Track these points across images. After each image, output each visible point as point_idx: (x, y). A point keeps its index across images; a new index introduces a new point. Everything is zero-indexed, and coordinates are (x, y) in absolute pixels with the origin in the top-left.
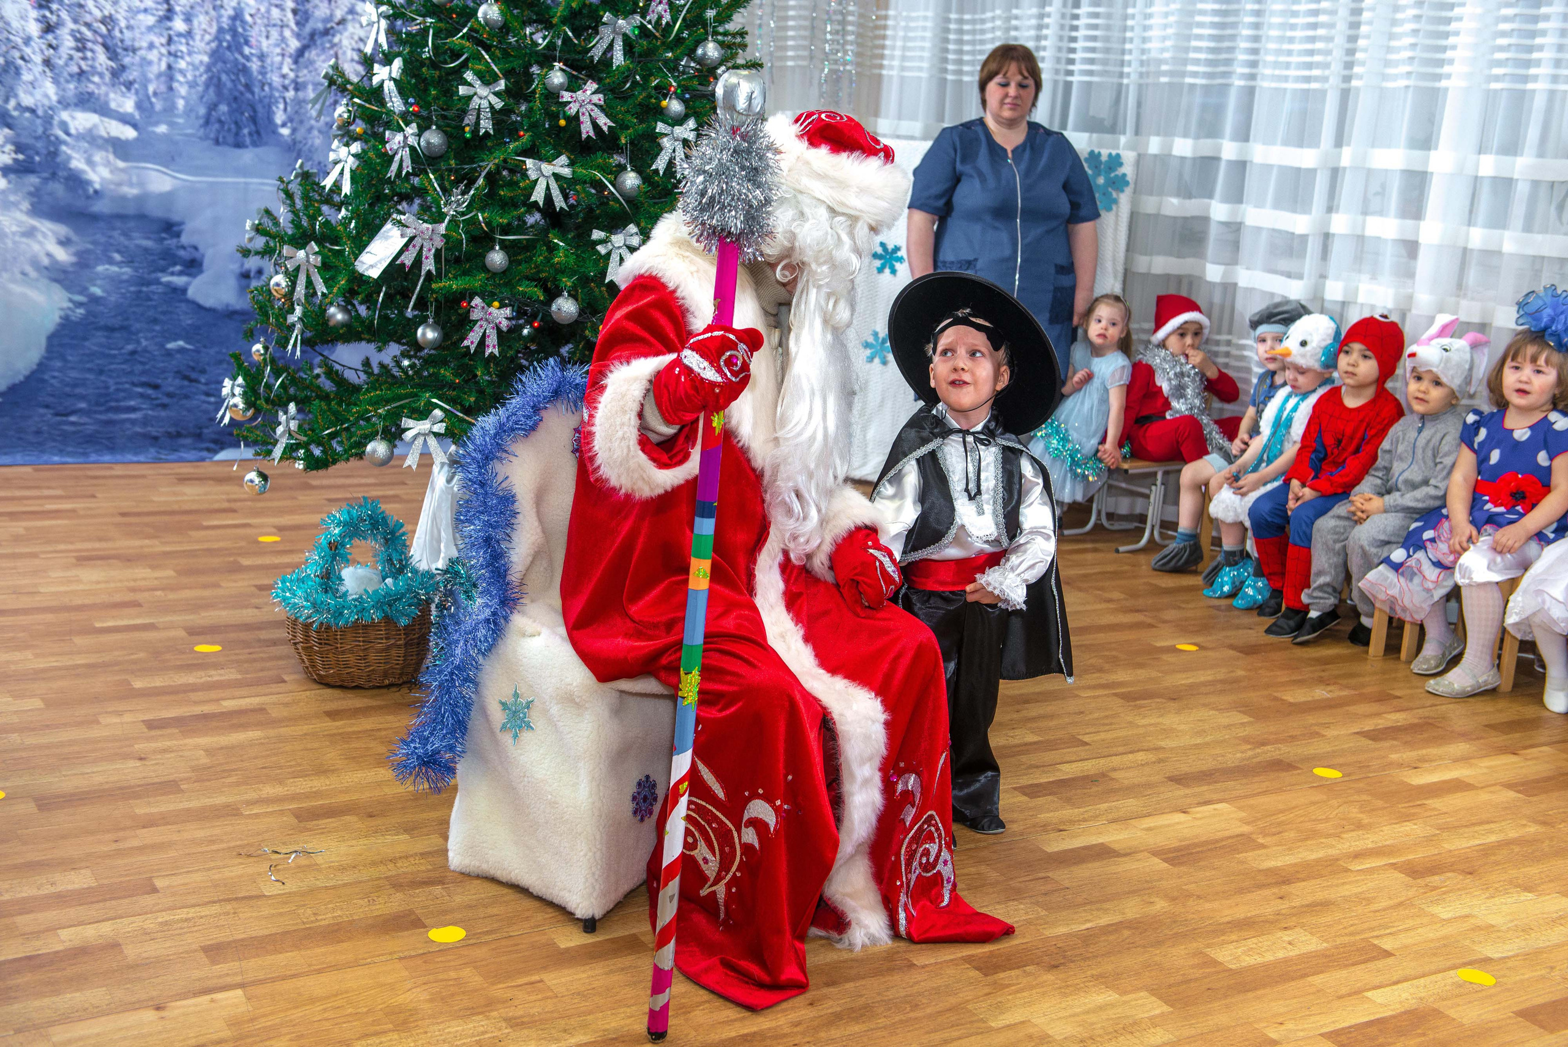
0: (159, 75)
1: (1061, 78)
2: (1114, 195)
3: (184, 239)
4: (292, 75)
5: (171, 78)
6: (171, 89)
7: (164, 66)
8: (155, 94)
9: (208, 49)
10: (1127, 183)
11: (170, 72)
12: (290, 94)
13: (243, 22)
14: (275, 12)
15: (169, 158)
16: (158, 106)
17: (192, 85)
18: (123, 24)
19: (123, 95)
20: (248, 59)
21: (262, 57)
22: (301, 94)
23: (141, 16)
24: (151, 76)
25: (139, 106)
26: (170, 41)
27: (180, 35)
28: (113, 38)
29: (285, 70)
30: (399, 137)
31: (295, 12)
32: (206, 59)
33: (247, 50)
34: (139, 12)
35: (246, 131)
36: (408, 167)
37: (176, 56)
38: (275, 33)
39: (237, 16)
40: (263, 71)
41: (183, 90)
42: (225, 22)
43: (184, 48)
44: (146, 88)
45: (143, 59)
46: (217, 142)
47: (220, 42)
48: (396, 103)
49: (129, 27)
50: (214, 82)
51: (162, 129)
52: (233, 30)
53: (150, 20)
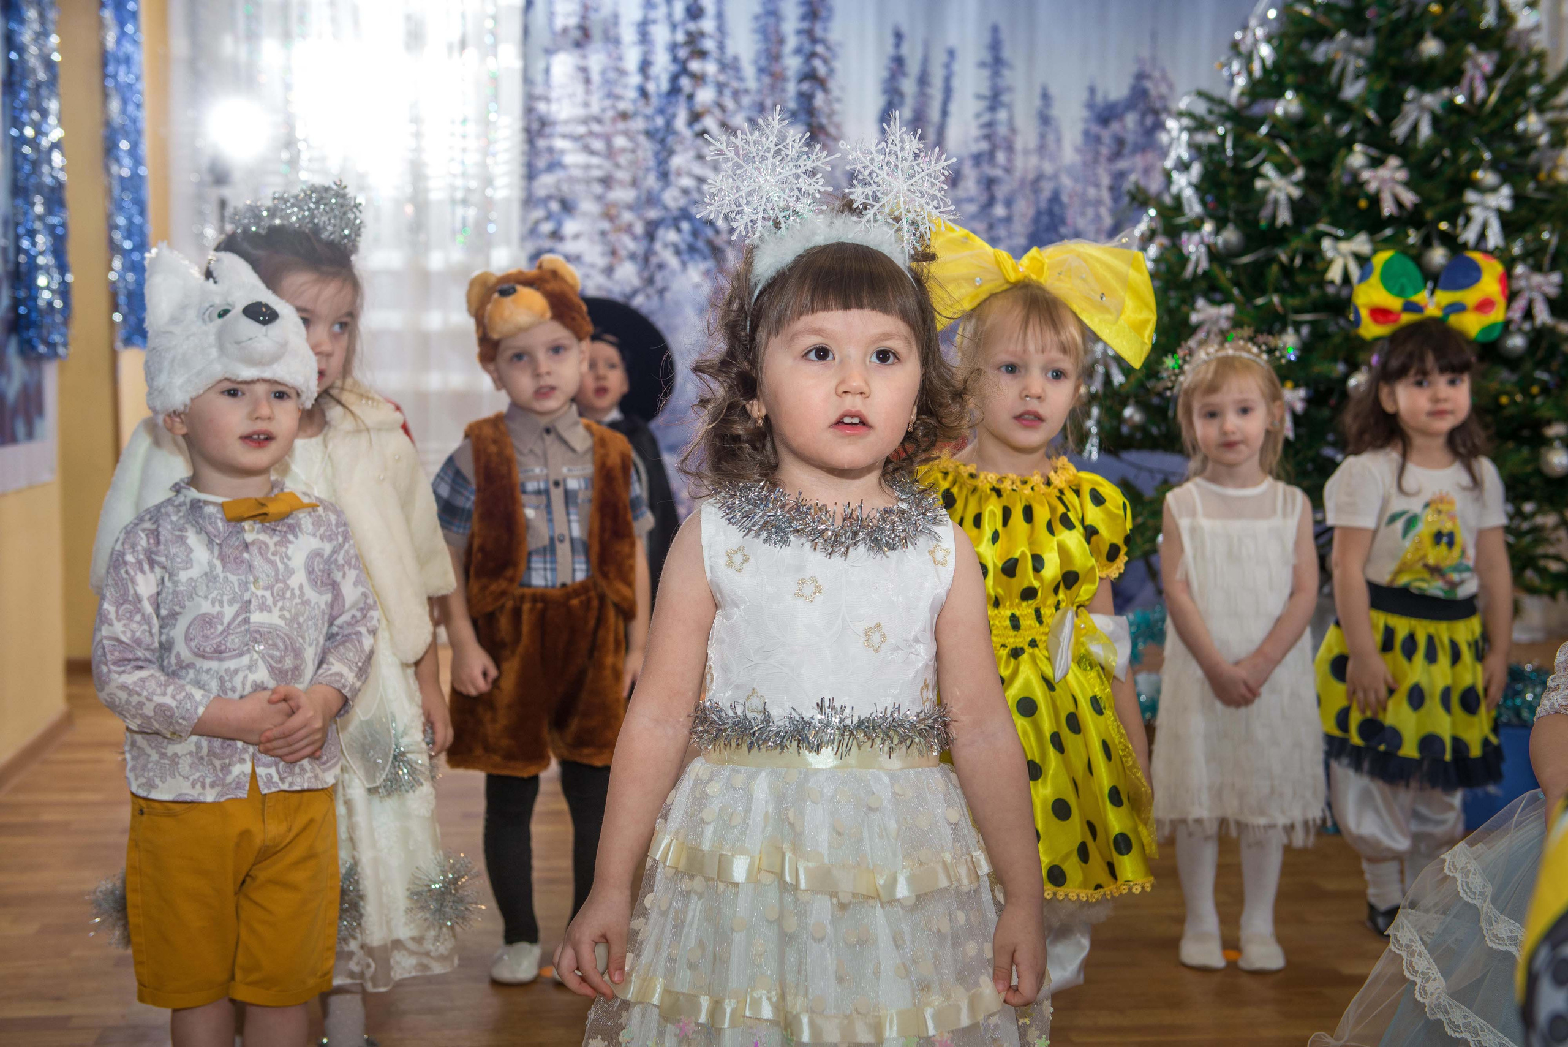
14: (1092, 192)
30: (1196, 237)
31: (1110, 189)
36: (1204, 265)
38: (1090, 212)
39: (1055, 198)
42: (1043, 205)
48: (1194, 208)
52: (1050, 212)
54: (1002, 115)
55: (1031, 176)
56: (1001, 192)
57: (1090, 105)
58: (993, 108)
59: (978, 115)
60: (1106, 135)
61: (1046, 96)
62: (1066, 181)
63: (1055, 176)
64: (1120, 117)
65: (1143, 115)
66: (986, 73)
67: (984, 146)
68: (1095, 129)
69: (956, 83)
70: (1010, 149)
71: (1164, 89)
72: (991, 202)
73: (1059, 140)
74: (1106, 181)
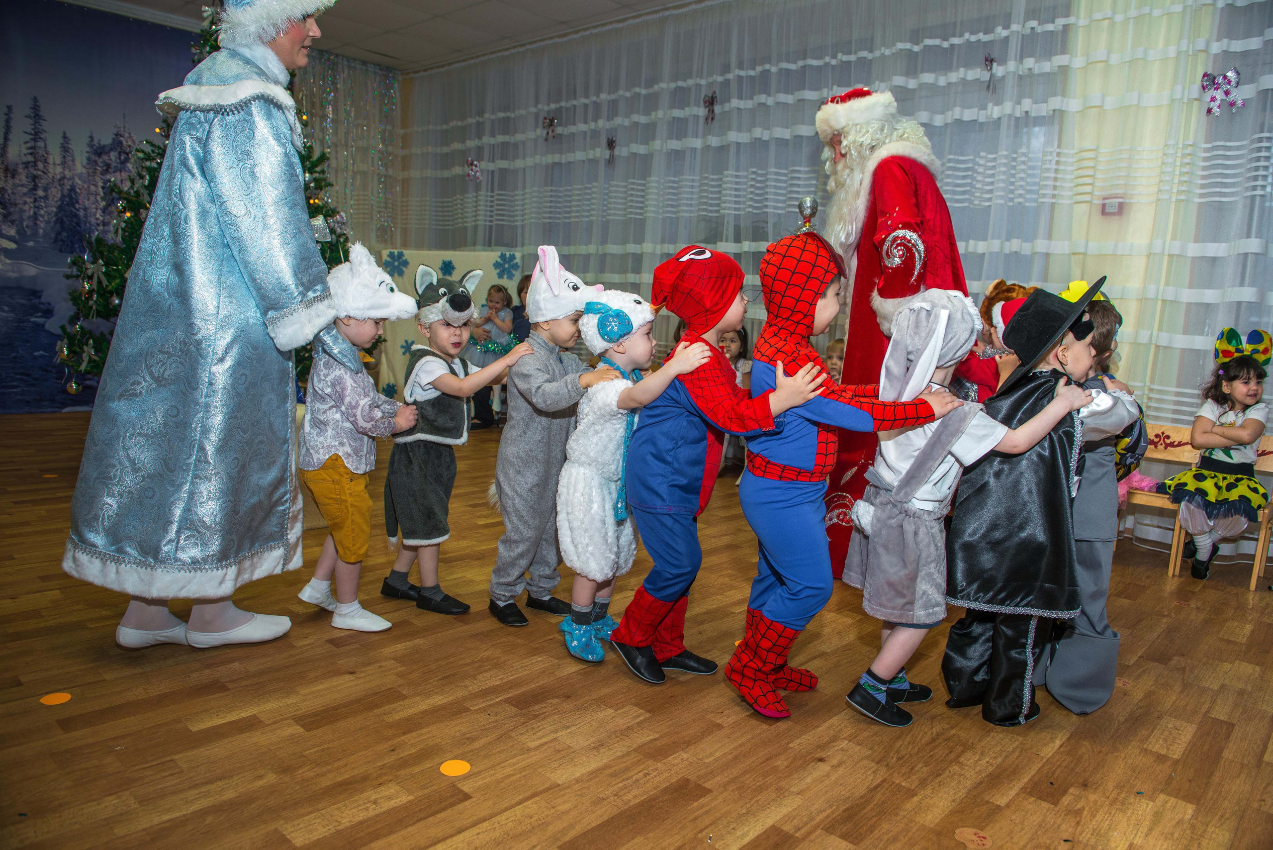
0: (29, 217)
1: (488, 223)
2: (514, 272)
3: (43, 300)
4: (101, 218)
5: (36, 219)
6: (36, 224)
7: (32, 213)
8: (27, 226)
9: (56, 205)
10: (518, 267)
11: (35, 216)
12: (101, 228)
13: (75, 192)
14: (93, 188)
15: (35, 257)
16: (29, 233)
17: (48, 222)
18: (10, 192)
19: (10, 227)
20: (78, 210)
21: (85, 209)
22: (106, 228)
23: (19, 188)
24: (25, 217)
25: (18, 232)
26: (35, 200)
27: (41, 198)
28: (4, 198)
29: (98, 216)
31: (103, 188)
32: (55, 210)
33: (77, 206)
34: (19, 186)
35: (77, 246)
37: (38, 208)
38: (92, 198)
39: (72, 189)
40: (86, 216)
41: (42, 225)
42: (66, 192)
43: (43, 204)
44: (22, 224)
45: (21, 209)
46: (61, 251)
47: (63, 203)
49: (13, 193)
50: (60, 221)
51: (31, 244)
52: (70, 196)
53: (25, 190)
54: (41, 144)
55: (58, 177)
56: (41, 183)
57: (91, 145)
58: (35, 140)
59: (26, 143)
60: (100, 161)
61: (65, 137)
62: (77, 181)
63: (72, 178)
64: (108, 153)
65: (120, 155)
66: (31, 122)
67: (30, 158)
68: (94, 157)
69: (12, 124)
70: (46, 161)
71: (130, 143)
72: (35, 188)
73: (73, 161)
74: (100, 184)
